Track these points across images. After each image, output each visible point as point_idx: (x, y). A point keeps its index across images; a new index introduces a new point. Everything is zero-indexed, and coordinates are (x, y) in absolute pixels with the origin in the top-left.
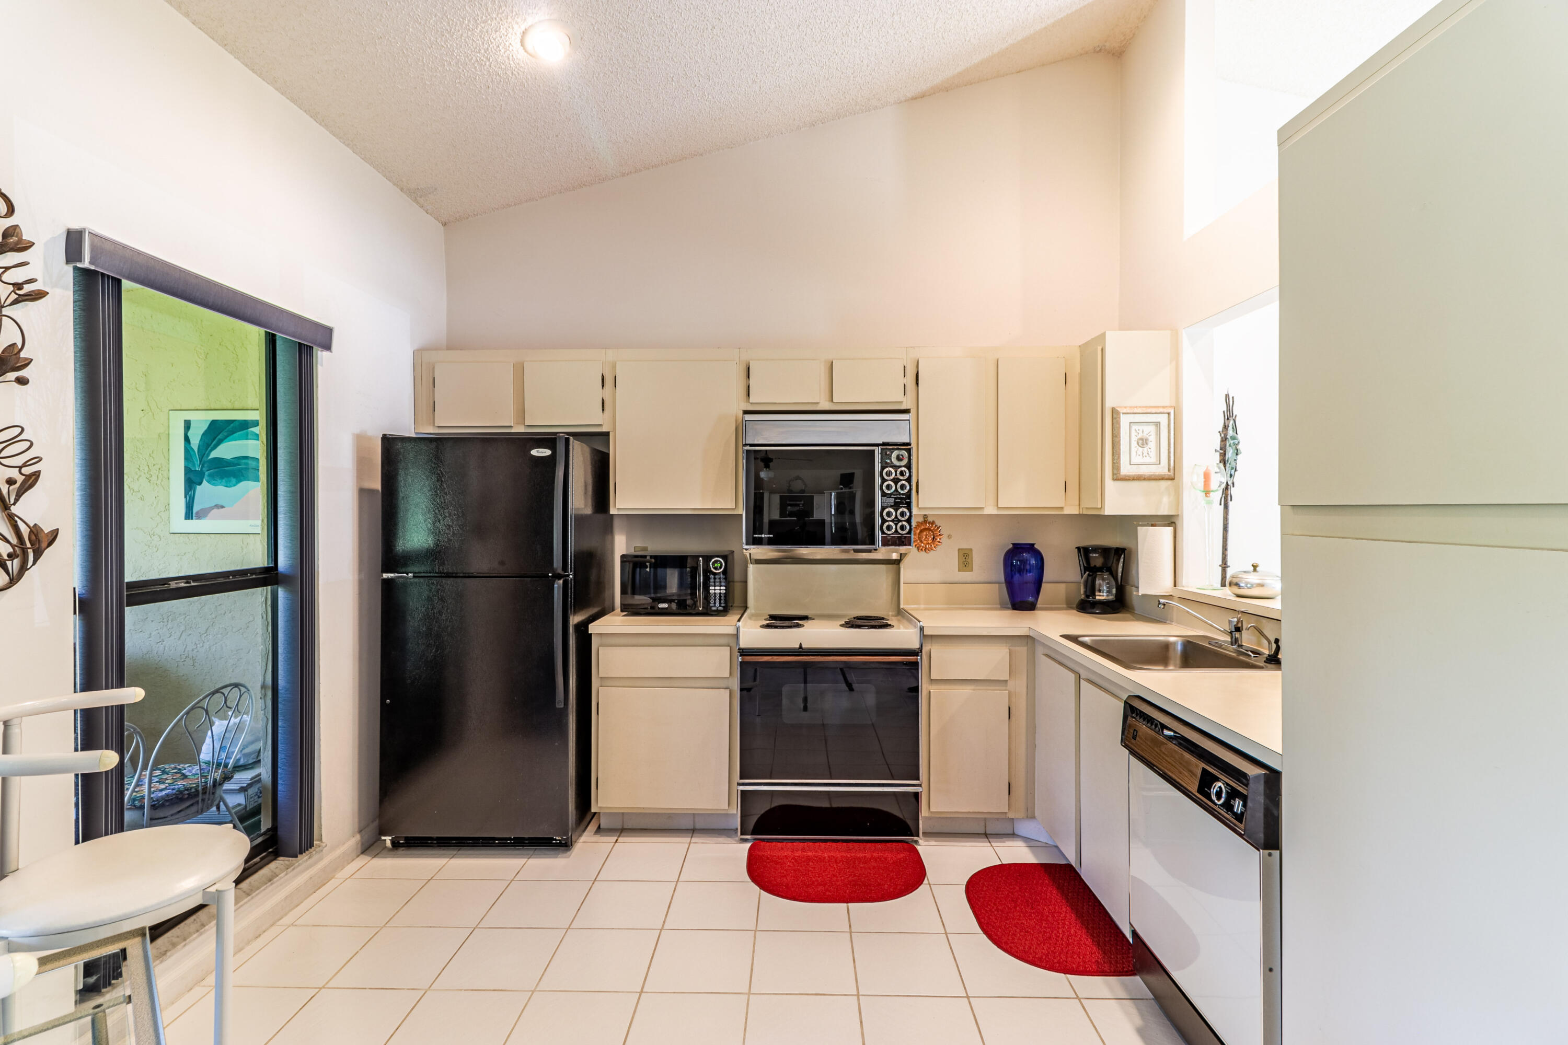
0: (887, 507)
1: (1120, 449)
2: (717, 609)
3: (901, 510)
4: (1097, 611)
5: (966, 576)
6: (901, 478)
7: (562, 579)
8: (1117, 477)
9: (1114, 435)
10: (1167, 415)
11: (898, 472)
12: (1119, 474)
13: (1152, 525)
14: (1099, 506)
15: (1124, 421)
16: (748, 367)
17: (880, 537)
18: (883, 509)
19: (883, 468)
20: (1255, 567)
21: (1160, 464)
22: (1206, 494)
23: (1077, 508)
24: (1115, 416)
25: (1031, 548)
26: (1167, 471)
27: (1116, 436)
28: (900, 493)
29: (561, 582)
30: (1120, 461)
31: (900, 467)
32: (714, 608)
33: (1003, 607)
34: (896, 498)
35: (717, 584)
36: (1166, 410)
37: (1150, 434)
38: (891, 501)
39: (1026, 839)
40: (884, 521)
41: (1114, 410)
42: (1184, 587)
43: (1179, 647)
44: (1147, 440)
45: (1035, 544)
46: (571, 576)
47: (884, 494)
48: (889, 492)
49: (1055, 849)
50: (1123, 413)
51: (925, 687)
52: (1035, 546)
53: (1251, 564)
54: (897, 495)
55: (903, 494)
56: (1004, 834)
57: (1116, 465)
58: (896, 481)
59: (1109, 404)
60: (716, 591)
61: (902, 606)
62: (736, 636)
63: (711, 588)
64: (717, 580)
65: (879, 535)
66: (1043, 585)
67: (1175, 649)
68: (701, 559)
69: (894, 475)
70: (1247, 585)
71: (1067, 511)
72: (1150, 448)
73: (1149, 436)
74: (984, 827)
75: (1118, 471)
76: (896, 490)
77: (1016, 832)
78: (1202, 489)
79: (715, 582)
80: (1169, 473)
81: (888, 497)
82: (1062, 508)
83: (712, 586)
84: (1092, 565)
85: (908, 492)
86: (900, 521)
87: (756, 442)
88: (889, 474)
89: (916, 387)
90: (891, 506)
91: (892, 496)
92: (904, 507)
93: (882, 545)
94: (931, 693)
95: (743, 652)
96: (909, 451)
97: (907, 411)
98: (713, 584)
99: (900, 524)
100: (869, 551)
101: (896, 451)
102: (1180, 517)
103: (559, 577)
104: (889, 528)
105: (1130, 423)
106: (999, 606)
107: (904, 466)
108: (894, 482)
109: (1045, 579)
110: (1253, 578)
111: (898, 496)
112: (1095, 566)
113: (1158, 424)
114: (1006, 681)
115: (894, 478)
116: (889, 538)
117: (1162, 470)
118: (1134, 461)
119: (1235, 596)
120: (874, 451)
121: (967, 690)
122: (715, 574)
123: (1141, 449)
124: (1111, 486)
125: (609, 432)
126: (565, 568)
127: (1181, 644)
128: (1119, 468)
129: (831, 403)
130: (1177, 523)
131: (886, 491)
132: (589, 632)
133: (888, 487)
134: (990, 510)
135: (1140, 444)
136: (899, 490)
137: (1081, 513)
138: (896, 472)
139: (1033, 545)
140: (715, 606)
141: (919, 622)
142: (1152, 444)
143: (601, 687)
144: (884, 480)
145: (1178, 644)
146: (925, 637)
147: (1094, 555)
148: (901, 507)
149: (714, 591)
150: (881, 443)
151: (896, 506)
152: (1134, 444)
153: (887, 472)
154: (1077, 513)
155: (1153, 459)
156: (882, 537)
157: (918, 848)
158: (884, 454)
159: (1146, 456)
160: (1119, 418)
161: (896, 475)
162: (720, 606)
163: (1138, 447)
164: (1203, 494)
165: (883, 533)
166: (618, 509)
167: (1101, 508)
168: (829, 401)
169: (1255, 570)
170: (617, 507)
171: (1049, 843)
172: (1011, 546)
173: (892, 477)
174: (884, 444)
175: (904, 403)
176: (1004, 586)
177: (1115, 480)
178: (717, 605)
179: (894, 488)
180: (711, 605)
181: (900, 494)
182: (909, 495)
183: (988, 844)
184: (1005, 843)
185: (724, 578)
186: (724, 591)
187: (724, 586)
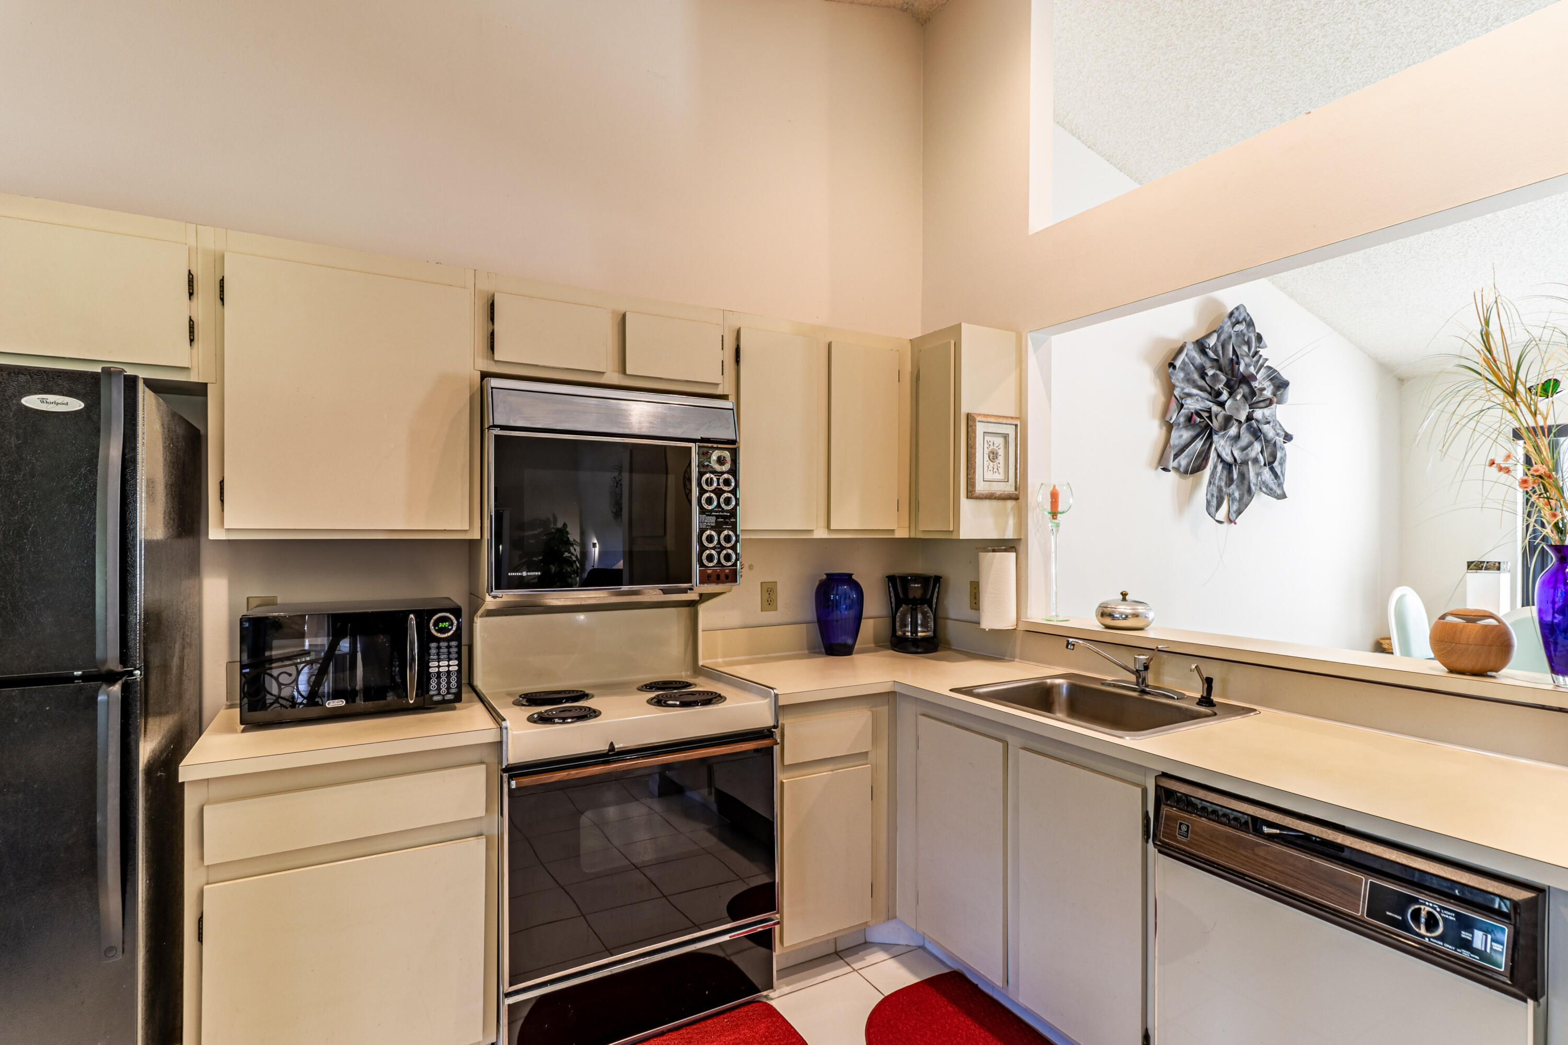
0: (706, 530)
1: (975, 462)
2: (444, 699)
3: (726, 532)
4: (919, 651)
5: (770, 616)
6: (726, 488)
7: (120, 682)
8: (971, 495)
9: (969, 446)
10: (1014, 427)
11: (721, 481)
12: (975, 491)
13: (994, 551)
14: (951, 529)
15: (980, 428)
16: (490, 302)
17: (698, 570)
18: (702, 531)
19: (701, 474)
20: (1124, 595)
21: (1008, 481)
22: (1053, 516)
23: (907, 530)
24: (970, 423)
25: (847, 579)
26: (1014, 490)
27: (972, 448)
28: (723, 509)
29: (116, 688)
30: (975, 476)
31: (723, 473)
32: (436, 698)
33: (813, 651)
34: (717, 517)
35: (442, 657)
36: (1015, 422)
37: (999, 447)
38: (712, 520)
39: (885, 947)
40: (703, 548)
41: (968, 416)
42: (1028, 619)
43: (1064, 691)
44: (997, 453)
45: (853, 574)
46: (138, 672)
47: (703, 511)
48: (710, 508)
49: (920, 951)
50: (978, 421)
51: (780, 776)
52: (853, 577)
53: (1121, 591)
54: (719, 512)
55: (727, 511)
56: (855, 946)
57: (972, 480)
58: (718, 492)
59: (965, 409)
60: (441, 669)
61: (701, 663)
62: (499, 746)
63: (431, 664)
64: (444, 650)
65: (696, 568)
66: (862, 620)
67: (1060, 694)
68: (412, 616)
69: (715, 484)
70: (1122, 615)
71: (898, 535)
72: (999, 463)
73: (999, 449)
74: (834, 944)
75: (973, 489)
76: (719, 505)
77: (868, 940)
78: (1050, 511)
79: (438, 654)
80: (1016, 493)
81: (707, 515)
82: (893, 531)
83: (433, 660)
84: (911, 596)
85: (732, 509)
86: (723, 548)
87: (512, 424)
88: (709, 482)
89: (736, 366)
90: (712, 528)
91: (713, 514)
92: (729, 529)
93: (700, 583)
94: (785, 786)
95: (514, 771)
96: (735, 453)
97: (724, 397)
98: (435, 657)
99: (724, 552)
100: (684, 591)
101: (716, 451)
102: (1022, 541)
103: (110, 678)
104: (710, 559)
105: (984, 433)
106: (807, 652)
107: (728, 472)
108: (716, 494)
109: (864, 615)
110: (1124, 609)
111: (721, 514)
112: (915, 597)
113: (1006, 437)
114: (866, 754)
115: (716, 488)
116: (709, 572)
117: (1009, 488)
118: (986, 478)
119: (1104, 627)
120: (690, 448)
121: (824, 773)
122: (438, 640)
123: (991, 463)
124: (966, 505)
125: (205, 385)
126: (124, 658)
127: (1067, 688)
128: (973, 485)
129: (621, 376)
130: (1017, 548)
131: (706, 506)
132: (180, 781)
133: (709, 501)
134: (821, 533)
135: (991, 457)
136: (723, 505)
137: (913, 536)
138: (718, 480)
139: (850, 575)
140: (439, 694)
141: (772, 688)
142: (1001, 459)
143: (208, 884)
144: (702, 491)
145: (1063, 687)
146: (780, 709)
147: (916, 585)
148: (725, 529)
149: (437, 670)
150: (700, 438)
151: (718, 528)
152: (986, 456)
153: (707, 479)
154: (907, 536)
155: (1000, 476)
156: (699, 570)
157: (773, 1003)
158: (704, 455)
159: (996, 472)
160: (975, 426)
161: (718, 484)
162: (448, 693)
163: (989, 461)
164: (1050, 516)
165: (702, 564)
166: (228, 530)
167: (952, 531)
168: (619, 372)
169: (1124, 599)
170: (226, 527)
171: (911, 944)
172: (825, 577)
173: (713, 488)
174: (703, 440)
175: (721, 387)
176: (815, 627)
177: (971, 498)
178: (444, 690)
179: (715, 503)
180: (432, 693)
181: (723, 511)
182: (733, 513)
183: (848, 969)
184: (865, 959)
185: (456, 646)
186: (456, 668)
187: (456, 659)
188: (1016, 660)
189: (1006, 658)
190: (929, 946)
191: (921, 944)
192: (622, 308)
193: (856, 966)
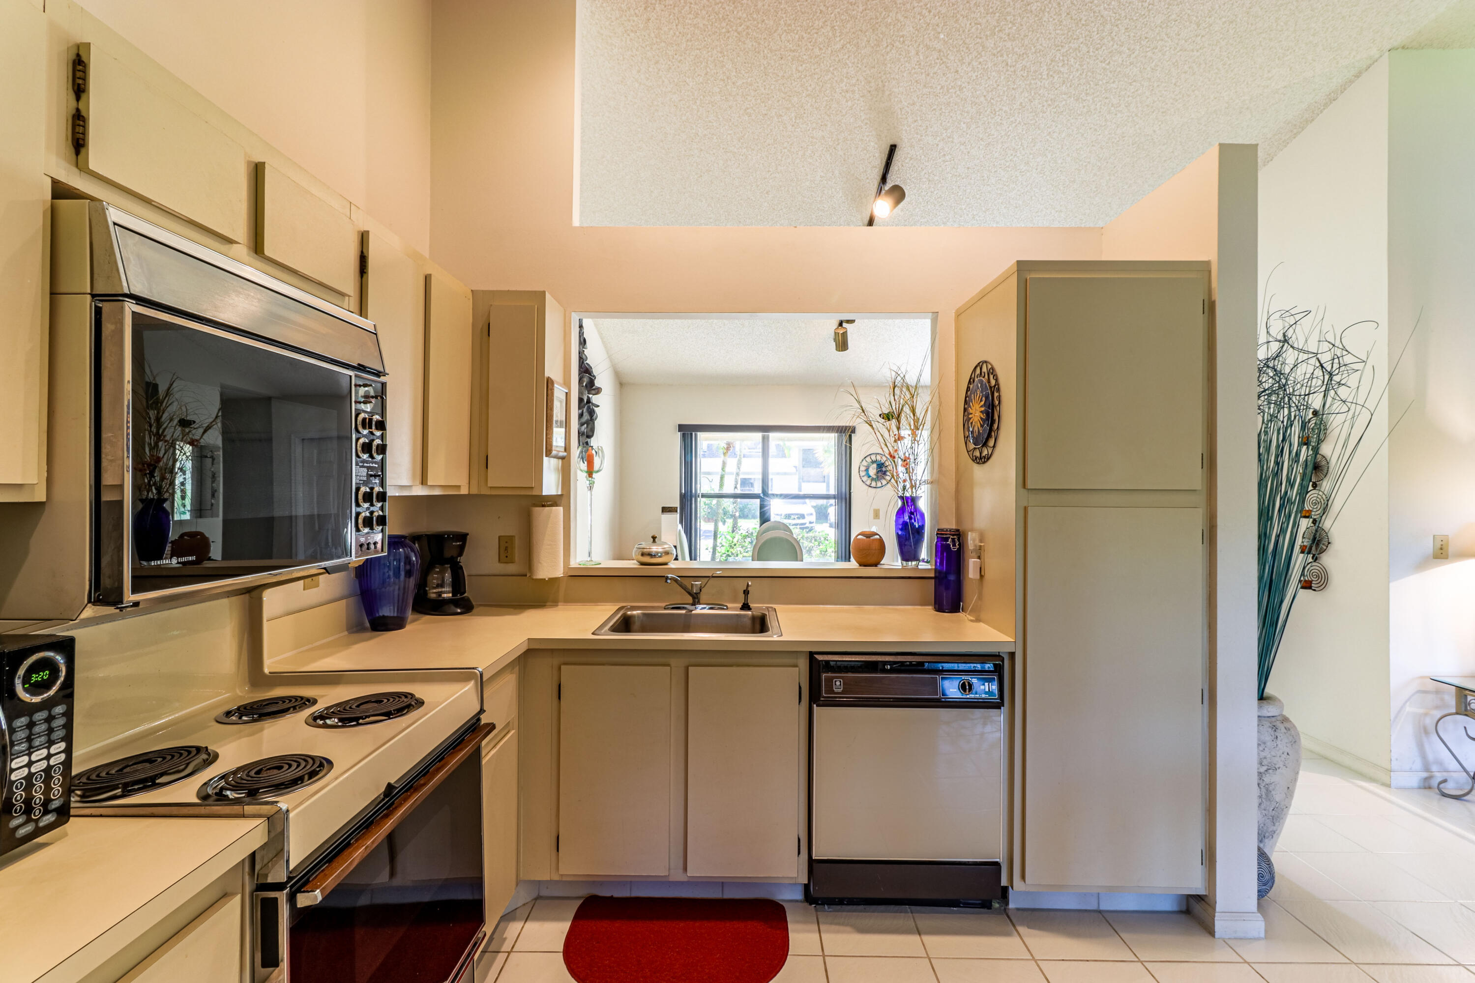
0: (361, 485)
2: (36, 827)
5: (312, 596)
6: (377, 433)
8: (549, 453)
9: (548, 408)
10: (565, 394)
11: (373, 423)
12: (552, 450)
13: (544, 506)
14: (533, 485)
17: (354, 541)
18: (358, 487)
19: (357, 413)
24: (550, 386)
26: (564, 451)
27: (550, 410)
28: (374, 459)
32: (22, 830)
34: (368, 469)
35: (37, 742)
38: (363, 473)
40: (359, 510)
41: (549, 380)
42: (573, 565)
47: (358, 461)
49: (540, 901)
50: (555, 386)
54: (370, 462)
55: (377, 462)
57: (549, 442)
59: (547, 374)
60: (33, 768)
61: (266, 669)
64: (41, 728)
65: (353, 538)
75: (550, 448)
79: (29, 739)
80: (566, 453)
81: (360, 466)
83: (20, 753)
87: (157, 298)
89: (361, 278)
91: (365, 465)
92: (378, 484)
93: (356, 556)
96: (382, 390)
98: (24, 746)
102: (564, 497)
111: (371, 465)
113: (561, 402)
116: (362, 540)
122: (31, 711)
124: (545, 463)
128: (550, 445)
130: (564, 503)
131: (361, 455)
134: (417, 490)
136: (375, 454)
140: (28, 818)
147: (456, 543)
149: (25, 772)
150: (357, 365)
153: (362, 420)
156: (356, 540)
160: (553, 392)
162: (46, 812)
165: (358, 532)
167: (536, 488)
174: (360, 368)
177: (549, 456)
178: (37, 809)
181: (374, 461)
182: (381, 464)
183: (501, 957)
184: (505, 939)
185: (63, 714)
186: (63, 756)
187: (62, 740)
188: (560, 604)
189: (548, 604)
190: (545, 893)
191: (535, 895)
192: (258, 159)
193: (506, 947)
